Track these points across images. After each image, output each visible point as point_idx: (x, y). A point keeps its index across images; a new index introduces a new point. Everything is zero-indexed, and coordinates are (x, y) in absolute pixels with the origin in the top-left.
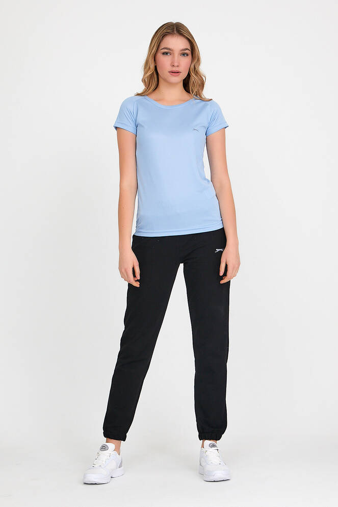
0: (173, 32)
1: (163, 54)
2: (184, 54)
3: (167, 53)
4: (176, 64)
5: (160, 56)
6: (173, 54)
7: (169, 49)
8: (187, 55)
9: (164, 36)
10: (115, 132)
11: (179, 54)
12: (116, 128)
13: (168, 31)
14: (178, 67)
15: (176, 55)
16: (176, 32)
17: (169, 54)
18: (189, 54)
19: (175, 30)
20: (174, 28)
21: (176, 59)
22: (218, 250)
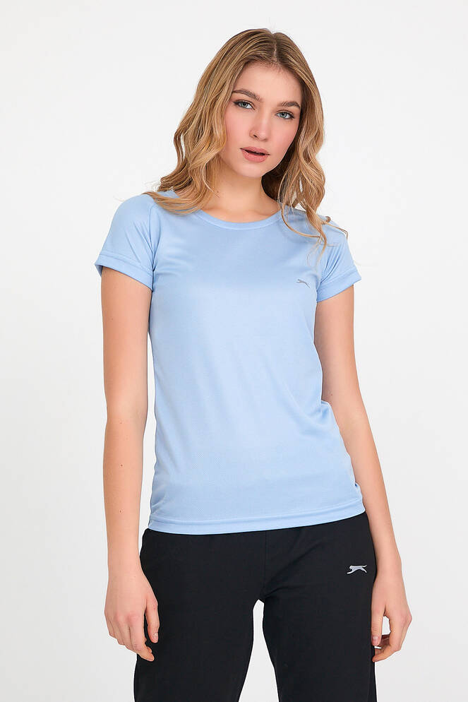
0: (271, 56)
1: (237, 103)
2: (284, 114)
3: (245, 104)
4: (263, 134)
6: (260, 108)
7: (254, 96)
8: (292, 117)
9: (248, 62)
10: (97, 278)
11: (273, 112)
12: (101, 268)
13: (259, 53)
14: (266, 140)
15: (267, 111)
16: (275, 59)
17: (249, 106)
18: (295, 116)
19: (275, 53)
20: (273, 49)
21: (265, 121)
22: (354, 568)
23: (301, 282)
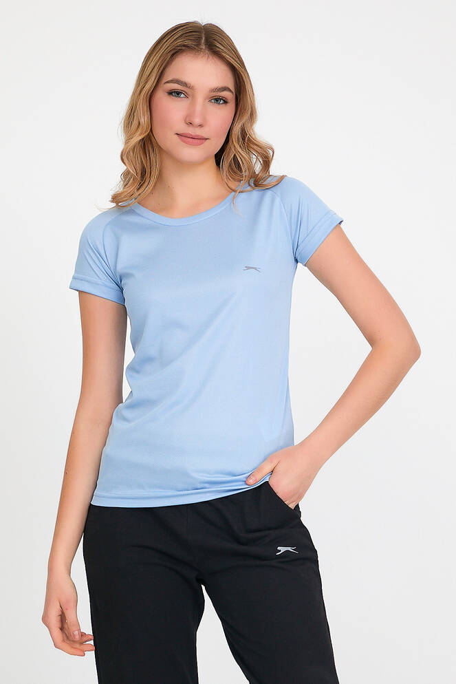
0: (199, 44)
1: (171, 93)
2: (217, 100)
3: (178, 93)
4: (197, 121)
5: (162, 98)
6: (193, 96)
7: (185, 84)
8: (225, 102)
9: (176, 53)
11: (206, 99)
13: (188, 43)
14: (201, 126)
15: (200, 99)
16: (203, 47)
17: (182, 95)
18: (229, 101)
19: (203, 41)
20: (200, 38)
21: (199, 107)
22: (282, 549)
23: (248, 268)
